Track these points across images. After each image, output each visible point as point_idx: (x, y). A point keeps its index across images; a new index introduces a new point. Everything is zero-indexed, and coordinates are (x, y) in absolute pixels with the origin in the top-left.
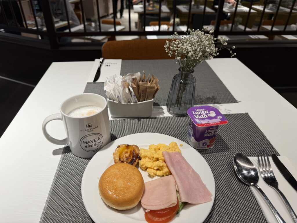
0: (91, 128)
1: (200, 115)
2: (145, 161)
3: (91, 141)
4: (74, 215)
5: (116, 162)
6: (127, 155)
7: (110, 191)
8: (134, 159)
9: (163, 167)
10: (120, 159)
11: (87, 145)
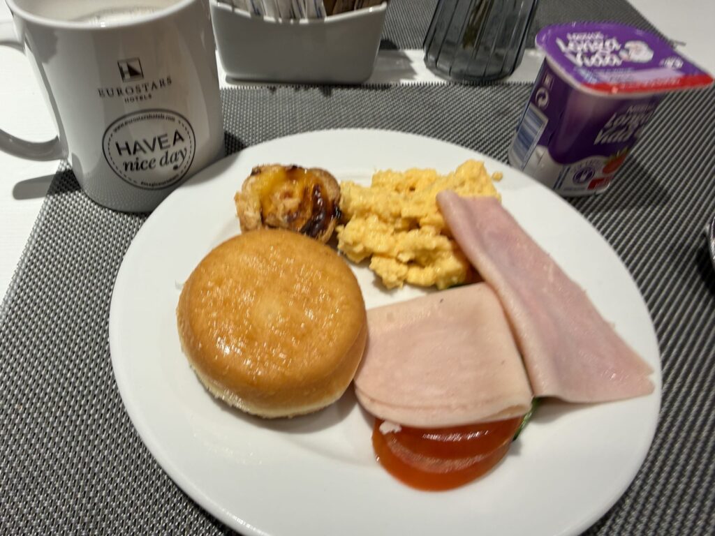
0: (138, 82)
1: (589, 54)
2: (363, 229)
3: (145, 142)
4: (85, 417)
5: (249, 227)
6: (292, 203)
7: (228, 342)
8: (319, 220)
9: (439, 253)
10: (263, 219)
11: (132, 159)
